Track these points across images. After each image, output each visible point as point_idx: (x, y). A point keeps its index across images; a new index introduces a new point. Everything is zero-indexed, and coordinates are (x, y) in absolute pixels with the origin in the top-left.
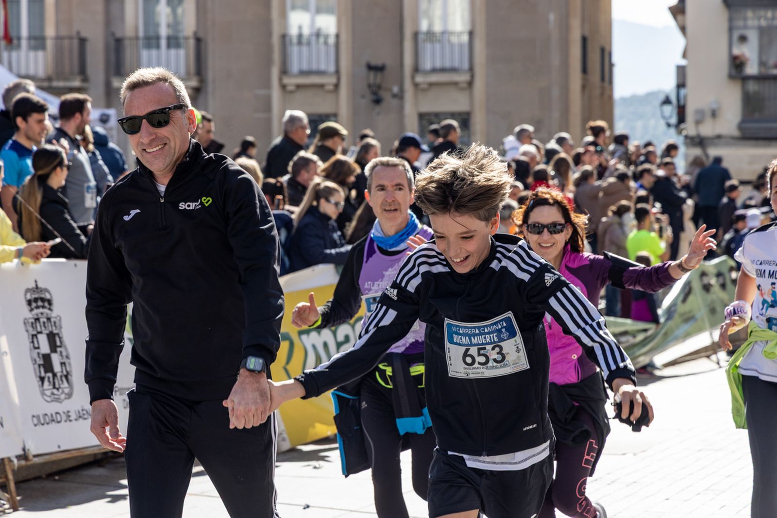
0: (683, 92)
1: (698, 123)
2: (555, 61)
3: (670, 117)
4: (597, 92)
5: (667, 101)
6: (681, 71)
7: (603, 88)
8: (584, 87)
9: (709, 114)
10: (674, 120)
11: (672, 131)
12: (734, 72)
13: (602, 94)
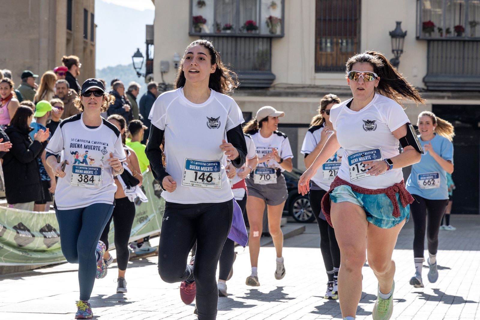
0: (151, 48)
1: (163, 73)
2: (45, 17)
3: (140, 68)
4: (81, 47)
5: (138, 54)
6: (150, 29)
7: (85, 43)
8: (68, 41)
9: (172, 65)
10: (143, 71)
11: (142, 79)
12: (193, 31)
13: (85, 49)
